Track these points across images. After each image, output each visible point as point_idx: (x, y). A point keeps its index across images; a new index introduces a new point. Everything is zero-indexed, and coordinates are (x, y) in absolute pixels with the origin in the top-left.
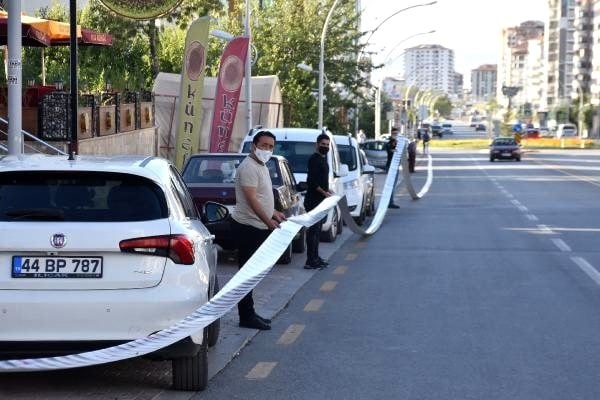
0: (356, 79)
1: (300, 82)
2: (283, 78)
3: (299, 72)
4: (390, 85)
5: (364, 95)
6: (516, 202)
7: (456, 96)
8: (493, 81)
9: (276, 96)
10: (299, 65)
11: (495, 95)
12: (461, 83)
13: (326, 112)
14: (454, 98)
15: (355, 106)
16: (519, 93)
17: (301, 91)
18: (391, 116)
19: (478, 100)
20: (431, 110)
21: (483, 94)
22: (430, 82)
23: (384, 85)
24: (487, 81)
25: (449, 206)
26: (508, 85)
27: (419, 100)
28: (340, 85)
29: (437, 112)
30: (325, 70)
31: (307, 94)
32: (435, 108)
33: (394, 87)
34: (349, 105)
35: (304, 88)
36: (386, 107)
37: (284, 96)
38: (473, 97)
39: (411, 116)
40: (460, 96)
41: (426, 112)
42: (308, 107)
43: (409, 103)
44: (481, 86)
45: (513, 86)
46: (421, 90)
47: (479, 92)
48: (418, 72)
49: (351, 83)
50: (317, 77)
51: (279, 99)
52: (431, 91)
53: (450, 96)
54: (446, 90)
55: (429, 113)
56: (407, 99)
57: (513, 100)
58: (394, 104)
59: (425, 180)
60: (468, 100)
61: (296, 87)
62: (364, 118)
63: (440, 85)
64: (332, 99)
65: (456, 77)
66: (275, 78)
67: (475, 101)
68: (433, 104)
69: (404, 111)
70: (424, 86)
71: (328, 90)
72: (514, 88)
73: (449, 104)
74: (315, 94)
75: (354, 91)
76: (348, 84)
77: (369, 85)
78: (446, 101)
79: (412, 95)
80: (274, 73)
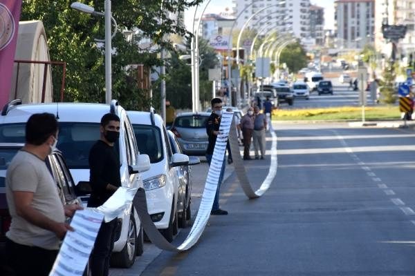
0: (160, 21)
1: (77, 29)
2: (50, 22)
3: (75, 13)
4: (213, 27)
5: (174, 45)
6: (399, 201)
7: (313, 40)
8: (368, 16)
9: (41, 51)
10: (74, 5)
11: (373, 39)
12: (320, 20)
13: (117, 73)
14: (310, 45)
15: (159, 63)
16: (407, 36)
17: (78, 43)
18: (215, 75)
19: (346, 46)
20: (276, 63)
21: (353, 38)
22: (274, 21)
23: (205, 26)
24: (358, 17)
25: (300, 210)
26: (391, 23)
27: (257, 48)
28: (137, 31)
29: (284, 65)
30: (113, 10)
31: (87, 45)
32: (281, 61)
33: (220, 29)
34: (151, 61)
35: (82, 38)
36: (208, 62)
37: (52, 51)
38: (339, 43)
39: (245, 74)
40: (319, 42)
41: (267, 68)
42: (89, 66)
43: (242, 53)
44: (350, 25)
45: (398, 23)
46: (261, 33)
47: (347, 33)
48: (254, 7)
49: (153, 29)
50: (102, 21)
51: (44, 56)
52: (276, 34)
53: (304, 40)
54: (297, 32)
55: (273, 67)
56: (238, 48)
57: (398, 46)
58: (219, 56)
59: (267, 171)
60: (332, 46)
61: (70, 37)
62: (175, 78)
63: (288, 26)
64: (126, 52)
65: (312, 12)
66: (39, 24)
67: (342, 48)
68: (278, 55)
69: (234, 66)
70: (265, 26)
71: (118, 40)
72: (401, 26)
73: (303, 52)
74: (99, 45)
75: (158, 40)
76: (148, 29)
77: (181, 30)
78: (298, 50)
79: (246, 42)
80: (35, 16)
